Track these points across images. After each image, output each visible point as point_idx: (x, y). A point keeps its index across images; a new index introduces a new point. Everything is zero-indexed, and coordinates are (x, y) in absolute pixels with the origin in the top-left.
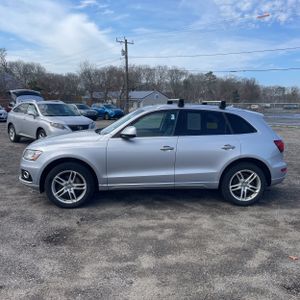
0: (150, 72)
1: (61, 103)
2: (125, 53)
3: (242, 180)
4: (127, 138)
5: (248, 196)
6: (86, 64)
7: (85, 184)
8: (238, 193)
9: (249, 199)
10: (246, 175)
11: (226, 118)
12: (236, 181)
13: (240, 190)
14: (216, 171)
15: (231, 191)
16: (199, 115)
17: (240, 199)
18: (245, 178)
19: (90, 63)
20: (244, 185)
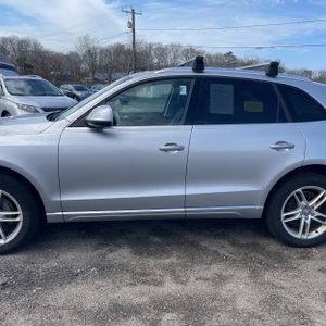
0: (162, 51)
1: (39, 78)
2: (132, 25)
3: (304, 203)
4: (99, 127)
5: (311, 230)
6: (86, 38)
7: (20, 212)
8: (295, 225)
9: (314, 235)
10: (311, 195)
11: (278, 94)
12: (293, 205)
13: (299, 221)
14: (260, 187)
15: (284, 221)
16: (231, 87)
17: (298, 236)
18: (309, 200)
19: (92, 37)
20: (306, 212)
